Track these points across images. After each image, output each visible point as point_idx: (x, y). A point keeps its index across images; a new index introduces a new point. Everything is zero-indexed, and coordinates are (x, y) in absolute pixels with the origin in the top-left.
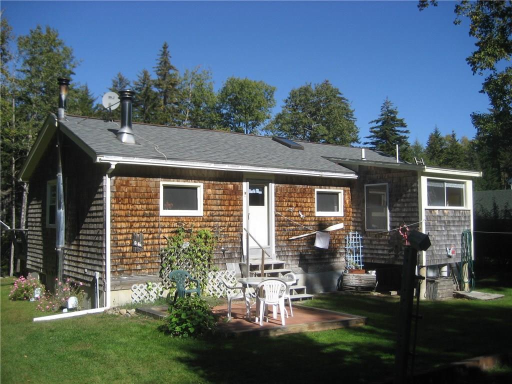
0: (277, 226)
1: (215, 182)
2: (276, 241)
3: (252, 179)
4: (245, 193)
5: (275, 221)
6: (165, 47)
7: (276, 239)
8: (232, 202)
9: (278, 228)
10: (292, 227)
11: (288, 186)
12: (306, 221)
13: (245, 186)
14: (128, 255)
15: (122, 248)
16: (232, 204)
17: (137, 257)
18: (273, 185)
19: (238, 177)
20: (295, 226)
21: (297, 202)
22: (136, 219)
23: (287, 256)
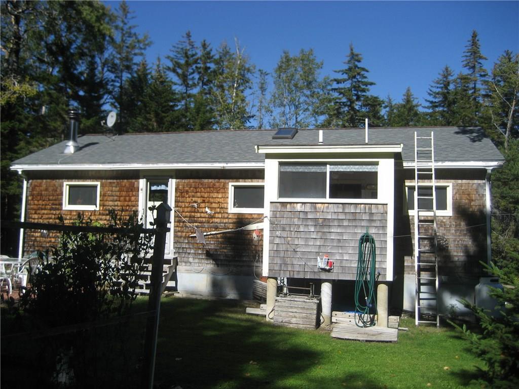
0: (178, 222)
1: (111, 181)
2: (174, 237)
3: (149, 176)
4: (142, 190)
5: (175, 217)
6: (474, 36)
7: (174, 234)
8: (127, 198)
9: (178, 224)
10: (196, 224)
11: (191, 181)
12: (215, 218)
13: (142, 183)
14: (38, 239)
15: (34, 234)
16: (128, 200)
17: (45, 242)
18: (174, 181)
19: (135, 175)
20: (200, 223)
21: (204, 197)
22: (46, 212)
23: (189, 253)
